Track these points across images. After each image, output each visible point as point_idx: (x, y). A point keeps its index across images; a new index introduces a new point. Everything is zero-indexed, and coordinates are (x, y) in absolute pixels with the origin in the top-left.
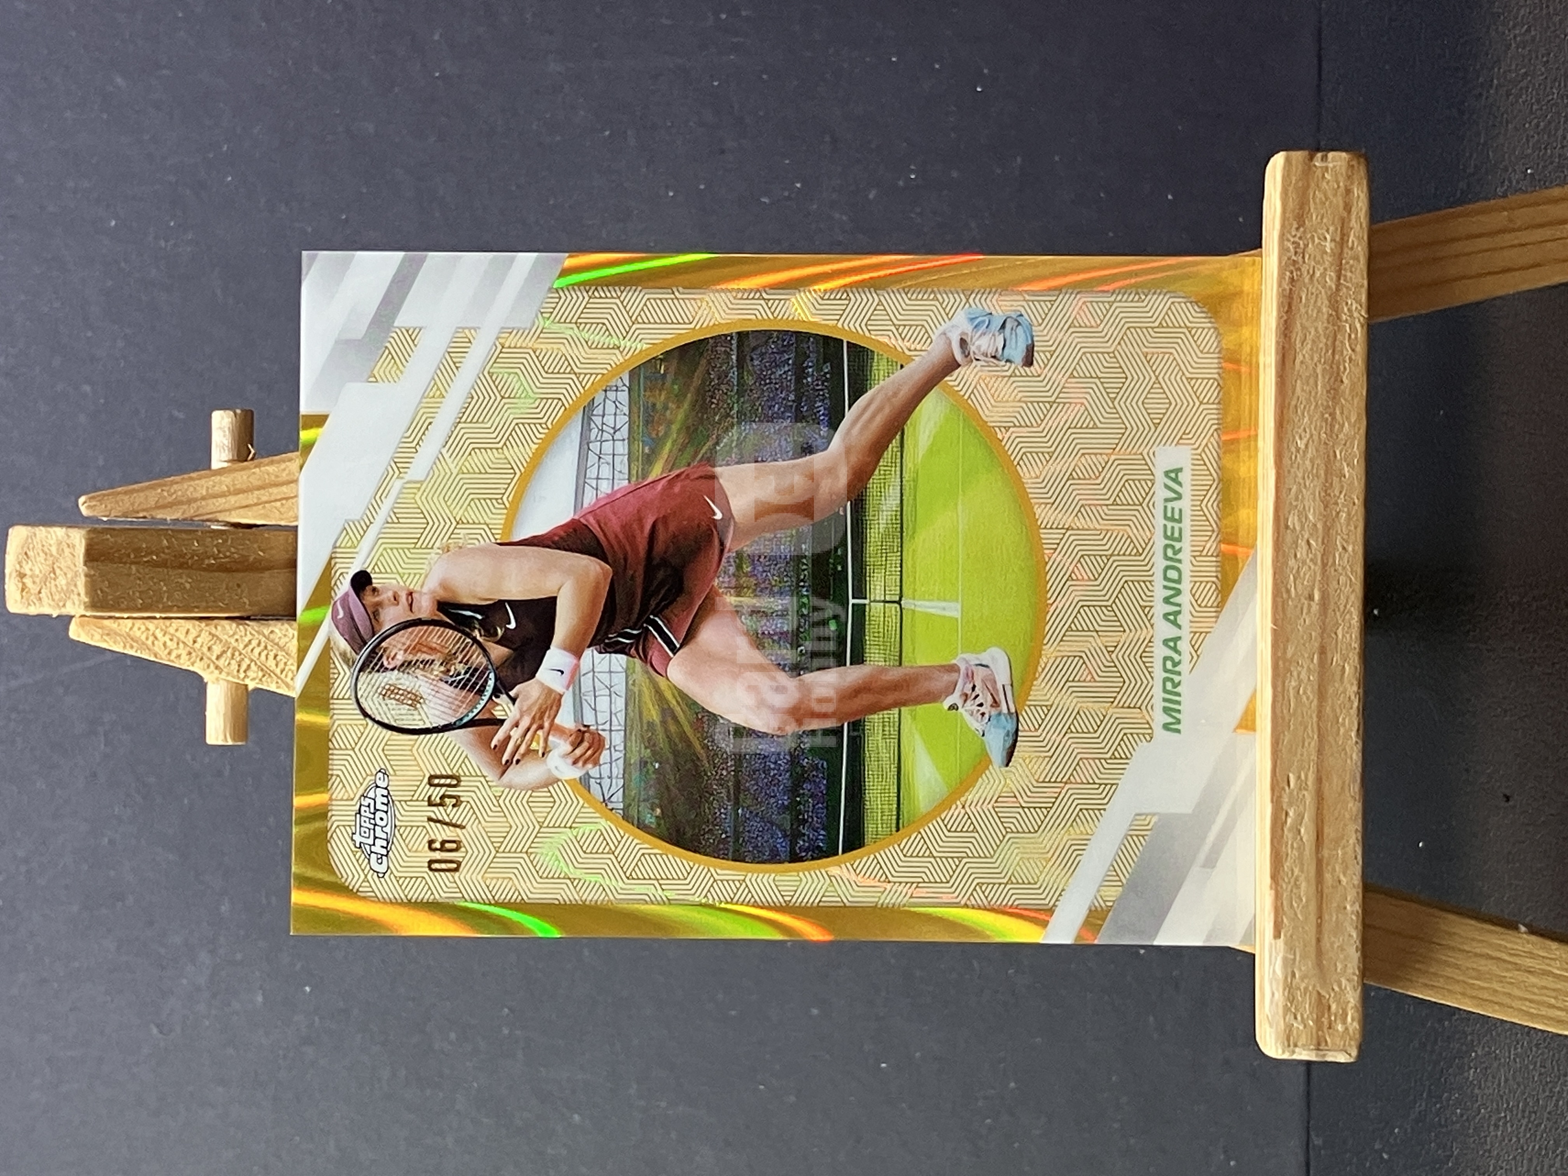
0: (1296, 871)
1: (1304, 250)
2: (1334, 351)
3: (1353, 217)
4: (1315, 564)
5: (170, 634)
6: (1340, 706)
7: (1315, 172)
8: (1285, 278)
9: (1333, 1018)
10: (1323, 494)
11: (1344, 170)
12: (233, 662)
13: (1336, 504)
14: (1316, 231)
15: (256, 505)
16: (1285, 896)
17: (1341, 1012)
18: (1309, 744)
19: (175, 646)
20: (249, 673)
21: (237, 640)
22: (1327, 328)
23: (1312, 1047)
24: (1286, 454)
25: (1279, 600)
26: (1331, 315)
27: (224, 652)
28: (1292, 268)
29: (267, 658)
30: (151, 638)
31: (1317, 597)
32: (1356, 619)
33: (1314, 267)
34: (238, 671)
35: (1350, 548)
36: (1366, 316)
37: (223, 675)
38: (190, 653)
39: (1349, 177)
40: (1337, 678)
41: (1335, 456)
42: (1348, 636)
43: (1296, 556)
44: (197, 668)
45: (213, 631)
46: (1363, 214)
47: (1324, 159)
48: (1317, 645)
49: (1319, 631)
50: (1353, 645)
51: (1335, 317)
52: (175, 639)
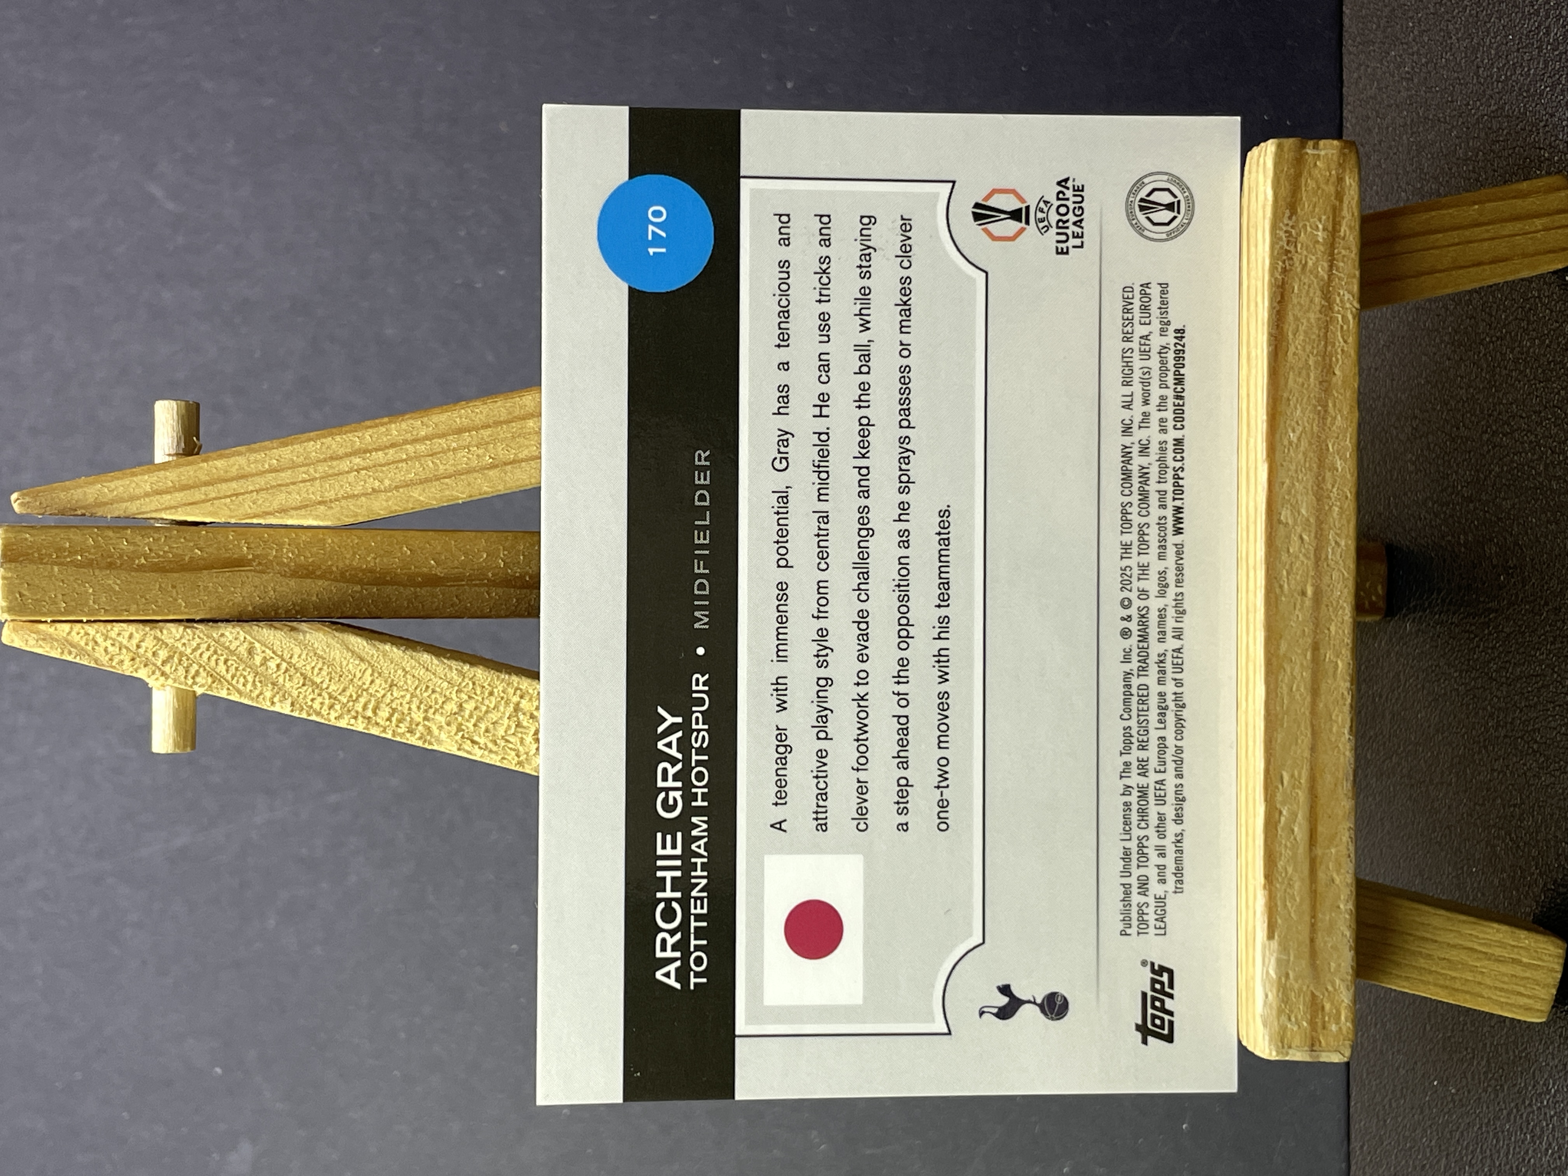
0: (1290, 870)
1: (1296, 238)
2: (1326, 343)
3: (1345, 206)
4: (1308, 558)
5: (111, 638)
6: (1333, 703)
7: (1307, 160)
8: (1277, 268)
9: (1327, 1019)
10: (1315, 488)
11: (1335, 158)
12: (180, 668)
13: (1329, 498)
14: (1308, 220)
15: (204, 501)
16: (1279, 895)
17: (1334, 1011)
18: (1302, 742)
19: (117, 650)
20: (198, 679)
21: (184, 644)
22: (1319, 319)
23: (1306, 1048)
24: (1279, 447)
25: (1272, 596)
26: (1323, 306)
27: (170, 657)
28: (1285, 257)
29: (217, 664)
30: (91, 644)
31: (1310, 591)
32: (1349, 614)
33: (1306, 257)
34: (186, 677)
35: (1343, 543)
36: (1357, 306)
37: (170, 681)
38: (133, 659)
39: (1340, 165)
40: (1331, 673)
41: (1328, 449)
42: (1341, 632)
43: (1288, 551)
44: (142, 674)
45: (159, 634)
46: (1354, 203)
47: (1316, 147)
48: (1310, 641)
49: (1311, 626)
50: (1346, 640)
51: (1328, 307)
52: (117, 645)
